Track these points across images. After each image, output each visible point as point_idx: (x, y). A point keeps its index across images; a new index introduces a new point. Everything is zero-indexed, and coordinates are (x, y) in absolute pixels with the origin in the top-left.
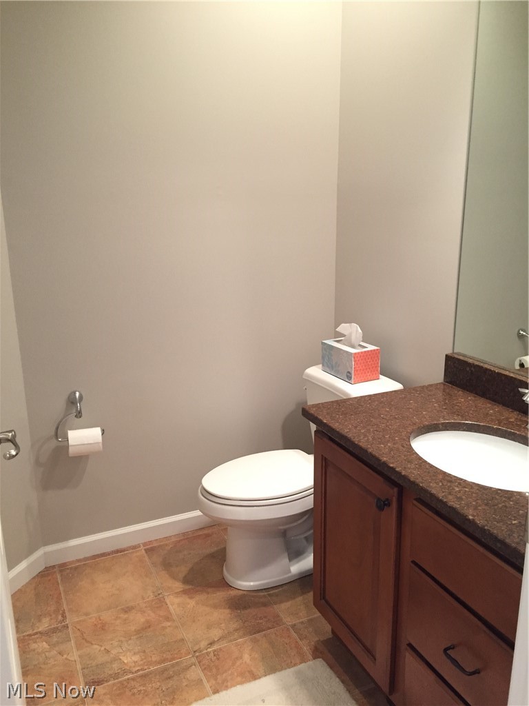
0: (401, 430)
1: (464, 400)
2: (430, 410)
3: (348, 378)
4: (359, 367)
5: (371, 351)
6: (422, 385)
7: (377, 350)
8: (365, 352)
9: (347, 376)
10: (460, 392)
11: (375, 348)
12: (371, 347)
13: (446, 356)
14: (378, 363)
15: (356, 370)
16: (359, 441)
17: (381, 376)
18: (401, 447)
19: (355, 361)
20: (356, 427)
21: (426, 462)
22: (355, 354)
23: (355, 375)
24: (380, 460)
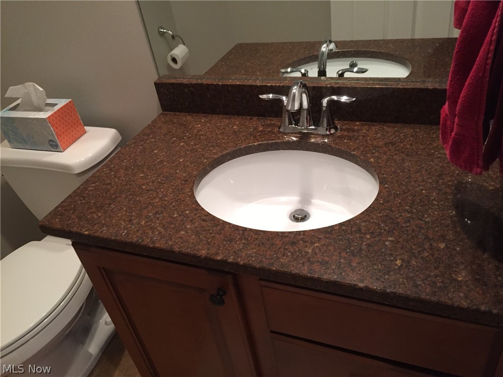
0: (180, 197)
1: (201, 124)
2: (183, 154)
3: (54, 147)
4: (60, 131)
5: (64, 106)
6: (147, 125)
7: (70, 102)
8: (58, 110)
9: (51, 146)
10: (189, 118)
11: (68, 101)
12: (62, 103)
13: (156, 84)
14: (77, 117)
15: (59, 136)
16: (153, 242)
17: (86, 128)
18: (203, 223)
19: (53, 126)
20: (130, 221)
21: (245, 229)
22: (49, 117)
23: (60, 141)
24: (199, 257)
